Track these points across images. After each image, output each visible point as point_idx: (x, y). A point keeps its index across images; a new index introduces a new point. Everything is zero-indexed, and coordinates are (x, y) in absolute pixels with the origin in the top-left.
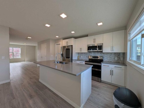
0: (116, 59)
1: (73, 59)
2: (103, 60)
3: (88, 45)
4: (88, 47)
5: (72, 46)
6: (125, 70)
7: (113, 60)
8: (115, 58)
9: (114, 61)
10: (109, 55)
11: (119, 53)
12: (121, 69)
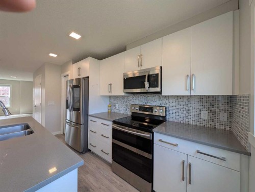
0: (205, 115)
1: (89, 114)
2: (164, 117)
3: (125, 75)
4: (124, 80)
5: (88, 77)
6: (240, 172)
7: (196, 118)
8: (202, 112)
9: (198, 124)
10: (183, 103)
11: (213, 96)
12: (223, 163)
